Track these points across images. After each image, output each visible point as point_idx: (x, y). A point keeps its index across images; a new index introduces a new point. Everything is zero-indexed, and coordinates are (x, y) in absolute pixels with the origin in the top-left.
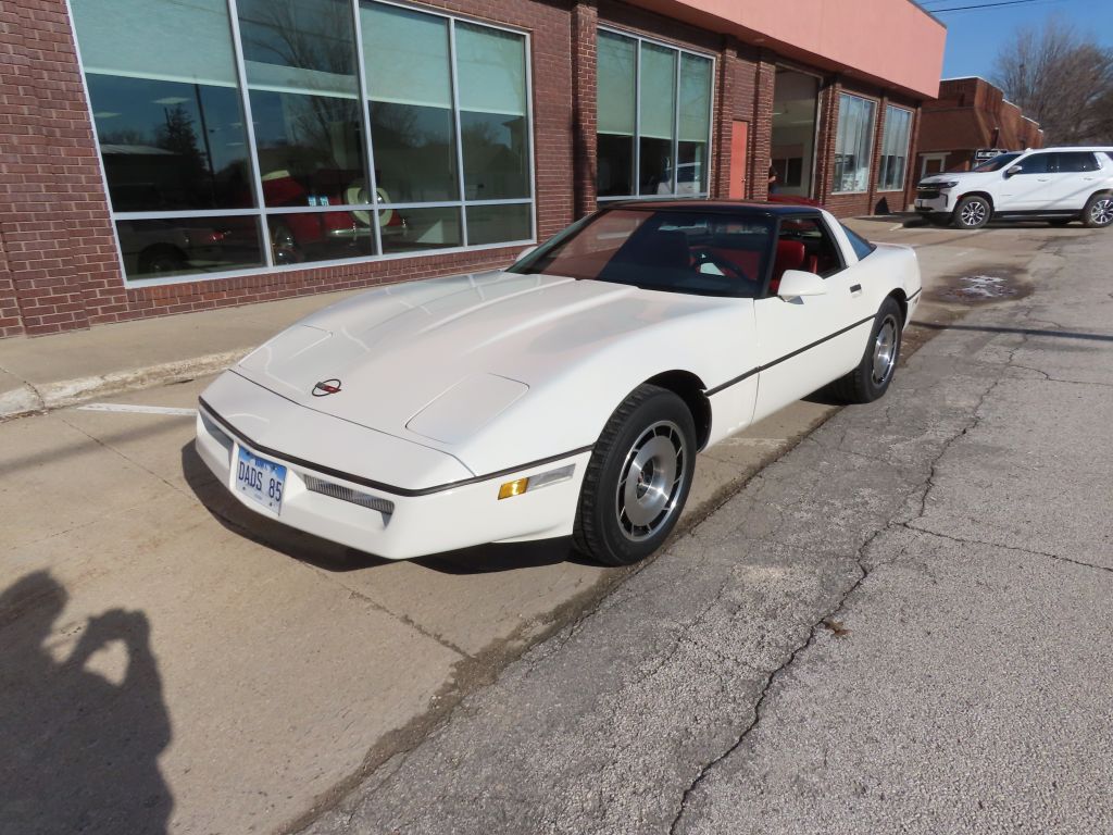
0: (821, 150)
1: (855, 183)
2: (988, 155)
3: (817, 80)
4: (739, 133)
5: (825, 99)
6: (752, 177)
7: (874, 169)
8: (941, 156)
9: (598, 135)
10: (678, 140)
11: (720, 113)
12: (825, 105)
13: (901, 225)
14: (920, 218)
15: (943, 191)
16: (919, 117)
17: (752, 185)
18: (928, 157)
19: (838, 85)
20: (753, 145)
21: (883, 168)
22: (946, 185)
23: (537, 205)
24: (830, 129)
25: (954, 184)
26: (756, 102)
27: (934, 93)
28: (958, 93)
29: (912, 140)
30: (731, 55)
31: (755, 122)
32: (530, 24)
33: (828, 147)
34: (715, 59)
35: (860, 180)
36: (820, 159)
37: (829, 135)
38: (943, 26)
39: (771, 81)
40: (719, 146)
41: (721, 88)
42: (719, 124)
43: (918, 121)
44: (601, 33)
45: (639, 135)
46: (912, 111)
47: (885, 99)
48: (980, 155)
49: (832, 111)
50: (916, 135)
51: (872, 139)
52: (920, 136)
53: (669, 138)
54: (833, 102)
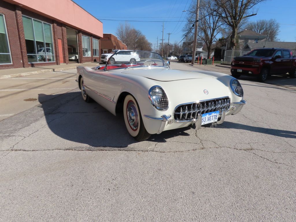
0: (79, 47)
1: (88, 55)
2: (114, 50)
3: (76, 31)
4: (60, 42)
5: (78, 36)
6: (64, 52)
7: (92, 52)
8: (107, 50)
9: (26, 40)
10: (45, 42)
11: (54, 37)
12: (79, 37)
13: (99, 64)
14: (102, 63)
15: (105, 57)
16: (100, 41)
17: (64, 54)
18: (104, 50)
19: (81, 33)
20: (63, 45)
21: (94, 52)
22: (105, 56)
23: (12, 55)
24: (81, 42)
25: (107, 56)
26: (63, 35)
27: (102, 36)
28: (107, 37)
29: (99, 46)
30: (55, 25)
31: (63, 40)
32: (4, 12)
33: (81, 46)
34: (52, 25)
35: (89, 54)
36: (79, 49)
37: (81, 44)
38: (102, 23)
39: (65, 31)
40: (55, 44)
41: (54, 31)
42: (55, 39)
43: (100, 42)
44: (23, 16)
45: (36, 40)
46: (98, 40)
47: (92, 37)
48: (113, 50)
49: (80, 38)
50: (100, 45)
51: (91, 45)
52: (101, 45)
53: (43, 42)
54: (80, 37)
